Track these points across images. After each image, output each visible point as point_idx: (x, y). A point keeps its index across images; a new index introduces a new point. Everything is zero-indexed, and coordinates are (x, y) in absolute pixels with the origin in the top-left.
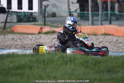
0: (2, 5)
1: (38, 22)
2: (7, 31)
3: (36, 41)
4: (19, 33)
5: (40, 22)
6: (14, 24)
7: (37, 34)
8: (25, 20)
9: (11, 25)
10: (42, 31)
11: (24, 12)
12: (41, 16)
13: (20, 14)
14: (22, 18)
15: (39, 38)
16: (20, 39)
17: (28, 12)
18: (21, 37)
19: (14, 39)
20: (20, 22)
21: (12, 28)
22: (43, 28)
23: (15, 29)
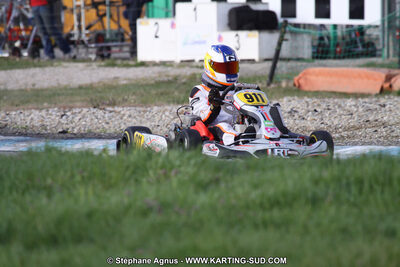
0: (266, 4)
1: (380, 56)
2: (280, 87)
3: (365, 118)
4: (317, 94)
5: (388, 56)
6: (304, 64)
7: (376, 95)
8: (338, 49)
9: (292, 68)
10: (391, 86)
11: (335, 26)
12: (391, 38)
13: (324, 32)
14: (329, 46)
15: (378, 107)
16: (315, 111)
17: (348, 26)
18: (319, 105)
19: (296, 111)
20: (321, 58)
21: (296, 78)
22: (394, 76)
23: (306, 79)
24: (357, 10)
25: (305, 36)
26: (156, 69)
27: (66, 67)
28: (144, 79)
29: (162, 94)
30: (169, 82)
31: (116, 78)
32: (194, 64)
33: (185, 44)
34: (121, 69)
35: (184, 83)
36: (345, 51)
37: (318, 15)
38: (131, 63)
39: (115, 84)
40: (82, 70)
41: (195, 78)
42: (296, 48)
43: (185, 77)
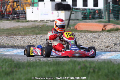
0: (67, 2)
1: (103, 18)
2: (71, 29)
3: (92, 41)
4: (82, 31)
5: (106, 19)
6: (79, 21)
7: (101, 31)
8: (90, 17)
9: (74, 23)
10: (105, 29)
11: (89, 9)
12: (107, 13)
14: (87, 16)
18: (79, 36)
20: (84, 19)
21: (75, 26)
22: (106, 25)
23: (78, 26)
24: (96, 4)
25: (80, 12)
26: (32, 23)
27: (4, 22)
28: (27, 26)
29: (32, 31)
30: (36, 27)
31: (19, 26)
32: (44, 21)
33: (42, 15)
34: (21, 23)
35: (40, 28)
36: (93, 17)
37: (84, 6)
38: (24, 21)
39: (18, 28)
40: (8, 23)
41: (44, 26)
42: (77, 16)
43: (41, 25)
